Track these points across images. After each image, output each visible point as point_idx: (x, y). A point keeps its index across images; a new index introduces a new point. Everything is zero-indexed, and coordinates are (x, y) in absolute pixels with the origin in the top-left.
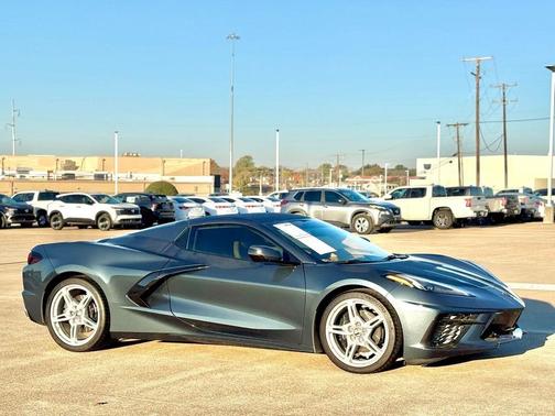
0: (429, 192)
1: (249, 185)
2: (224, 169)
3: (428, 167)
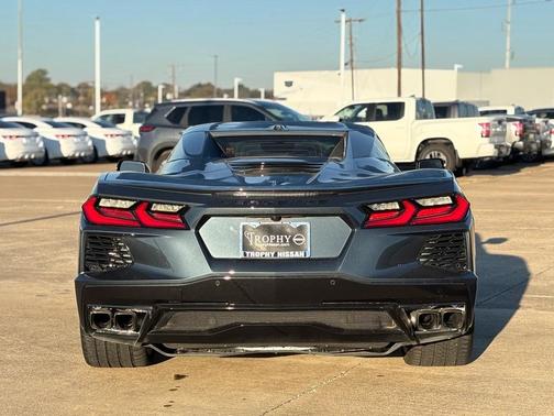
0: (410, 109)
1: (44, 107)
2: (9, 86)
3: (289, 84)
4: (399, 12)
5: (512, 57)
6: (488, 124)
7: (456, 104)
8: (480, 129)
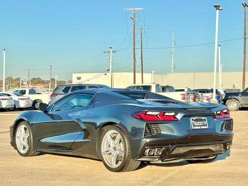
3: (79, 79)
4: (134, 49)
5: (174, 68)
6: (184, 95)
7: (168, 87)
8: (181, 96)
